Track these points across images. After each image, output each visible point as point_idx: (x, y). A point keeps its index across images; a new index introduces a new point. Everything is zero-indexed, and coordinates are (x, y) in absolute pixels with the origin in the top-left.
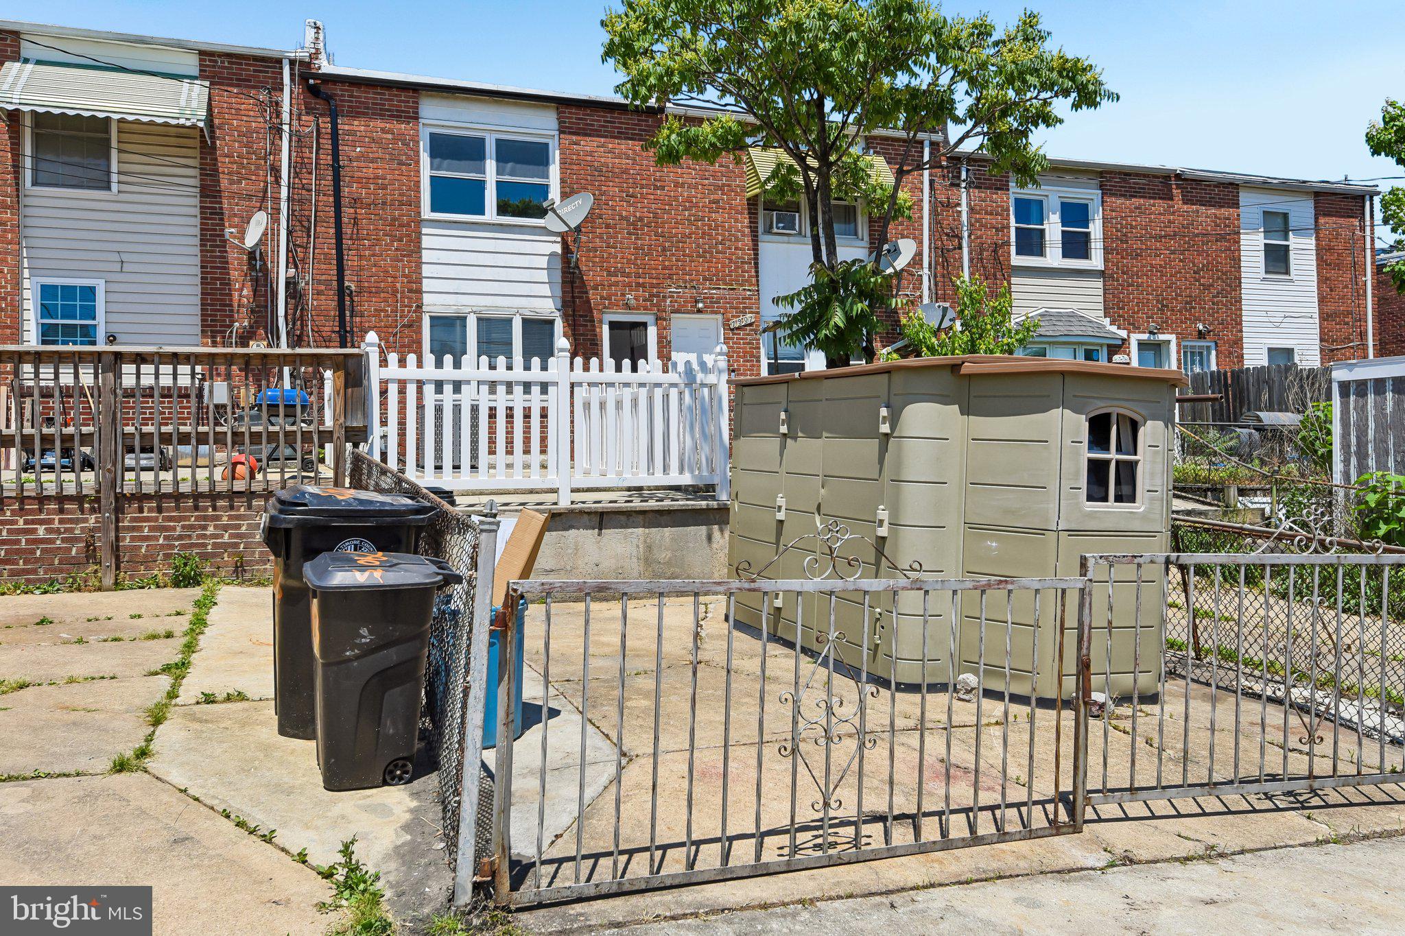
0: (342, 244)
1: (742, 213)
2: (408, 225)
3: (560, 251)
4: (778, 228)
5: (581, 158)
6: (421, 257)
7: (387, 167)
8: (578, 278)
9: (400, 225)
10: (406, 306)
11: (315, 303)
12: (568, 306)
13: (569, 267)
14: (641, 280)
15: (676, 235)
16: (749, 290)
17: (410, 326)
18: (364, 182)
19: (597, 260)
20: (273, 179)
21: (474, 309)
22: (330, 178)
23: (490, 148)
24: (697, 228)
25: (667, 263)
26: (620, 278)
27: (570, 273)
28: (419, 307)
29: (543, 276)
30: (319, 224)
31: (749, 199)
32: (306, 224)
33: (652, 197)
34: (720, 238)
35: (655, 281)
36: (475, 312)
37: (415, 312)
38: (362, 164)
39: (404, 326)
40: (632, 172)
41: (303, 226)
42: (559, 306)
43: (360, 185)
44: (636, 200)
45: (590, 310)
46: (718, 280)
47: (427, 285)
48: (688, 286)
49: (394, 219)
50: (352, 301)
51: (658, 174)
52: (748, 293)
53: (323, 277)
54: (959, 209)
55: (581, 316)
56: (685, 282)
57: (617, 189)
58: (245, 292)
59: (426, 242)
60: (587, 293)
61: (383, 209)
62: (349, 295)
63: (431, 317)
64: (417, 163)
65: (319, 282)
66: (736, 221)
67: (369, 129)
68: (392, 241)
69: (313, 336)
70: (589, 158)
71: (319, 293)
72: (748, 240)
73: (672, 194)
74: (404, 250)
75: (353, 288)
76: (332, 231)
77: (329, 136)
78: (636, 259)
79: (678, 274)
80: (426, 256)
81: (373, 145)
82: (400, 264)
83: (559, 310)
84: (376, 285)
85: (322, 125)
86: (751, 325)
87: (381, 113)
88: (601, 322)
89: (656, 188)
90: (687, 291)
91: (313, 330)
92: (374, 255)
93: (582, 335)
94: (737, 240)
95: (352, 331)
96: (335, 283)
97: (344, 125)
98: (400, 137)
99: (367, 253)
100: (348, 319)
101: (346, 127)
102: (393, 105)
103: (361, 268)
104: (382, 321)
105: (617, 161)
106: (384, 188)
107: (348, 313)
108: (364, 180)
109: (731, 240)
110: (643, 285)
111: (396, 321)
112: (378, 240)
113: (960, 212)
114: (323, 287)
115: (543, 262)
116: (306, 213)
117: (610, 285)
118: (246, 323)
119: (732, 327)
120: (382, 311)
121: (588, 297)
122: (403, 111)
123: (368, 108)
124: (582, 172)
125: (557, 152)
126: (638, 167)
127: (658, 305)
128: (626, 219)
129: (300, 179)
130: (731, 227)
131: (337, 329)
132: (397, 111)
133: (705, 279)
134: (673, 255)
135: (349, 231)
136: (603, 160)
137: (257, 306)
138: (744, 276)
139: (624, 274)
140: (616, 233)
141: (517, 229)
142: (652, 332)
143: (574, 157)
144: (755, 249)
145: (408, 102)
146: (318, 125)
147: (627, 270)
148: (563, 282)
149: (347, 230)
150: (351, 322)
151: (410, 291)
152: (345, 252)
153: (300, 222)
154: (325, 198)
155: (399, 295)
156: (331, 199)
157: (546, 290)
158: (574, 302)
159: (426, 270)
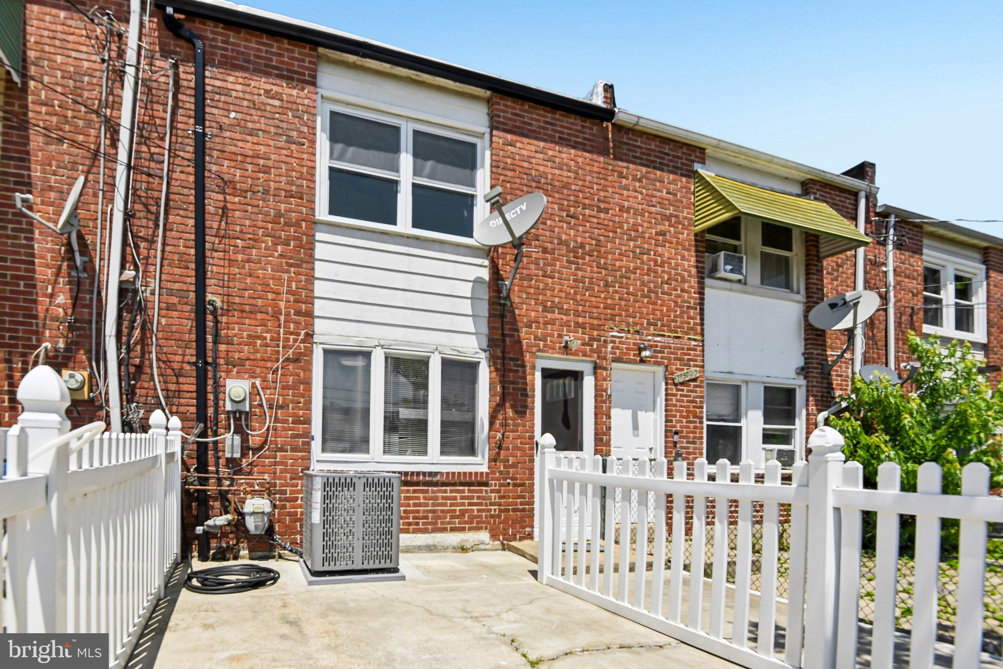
0: (204, 242)
1: (689, 250)
2: (297, 224)
3: (487, 278)
4: (725, 271)
5: (516, 162)
6: (313, 269)
7: (272, 143)
8: (509, 311)
9: (287, 224)
10: (292, 333)
11: (163, 321)
12: (496, 346)
13: (500, 297)
14: (581, 320)
15: (620, 267)
16: (695, 340)
17: (296, 360)
18: (240, 159)
19: (532, 291)
20: (108, 142)
21: (382, 342)
22: (191, 149)
23: (406, 140)
24: (642, 263)
25: (609, 301)
26: (556, 315)
27: (501, 304)
28: (310, 336)
29: (466, 307)
30: (172, 211)
31: (696, 235)
32: (153, 209)
33: (595, 220)
34: (666, 277)
35: (595, 322)
36: (382, 347)
37: (303, 341)
38: (238, 136)
39: (287, 360)
40: (573, 187)
41: (149, 211)
42: (485, 346)
43: (233, 164)
44: (577, 222)
45: (521, 353)
46: (663, 325)
47: (319, 307)
48: (632, 330)
49: (279, 215)
50: (217, 322)
51: (602, 194)
52: (693, 343)
53: (177, 286)
54: (884, 269)
55: (511, 359)
56: (628, 325)
57: (556, 207)
58: (61, 299)
59: (320, 251)
60: (518, 331)
61: (264, 200)
62: (212, 313)
63: (326, 351)
64: (313, 142)
65: (171, 292)
66: (683, 258)
67: (248, 89)
68: (275, 244)
69: (159, 367)
70: (526, 165)
71: (170, 307)
72: (694, 281)
73: (617, 219)
74: (291, 258)
75: (219, 304)
76: (192, 222)
77: (193, 92)
78: (576, 293)
79: (620, 315)
80: (320, 270)
81: (253, 112)
82: (285, 276)
83: (485, 351)
84: (251, 301)
85: (182, 76)
86: (694, 380)
87: (265, 70)
88: (533, 367)
89: (600, 210)
90: (630, 336)
91: (158, 359)
92: (249, 261)
93: (513, 383)
94: (684, 280)
95: (215, 365)
96: (192, 295)
97: (214, 78)
98: (290, 106)
99: (240, 257)
100: (210, 345)
101: (218, 83)
102: (283, 63)
103: (232, 277)
104: (257, 351)
105: (557, 172)
106: (266, 170)
107: (209, 338)
108: (239, 158)
109: (676, 280)
110: (582, 326)
111: (278, 352)
112: (255, 240)
113: (886, 272)
114: (175, 300)
115: (466, 289)
116: (156, 194)
117: (546, 323)
118: (61, 345)
119: (676, 381)
120: (258, 337)
121: (519, 336)
122: (296, 72)
123: (248, 61)
124: (517, 180)
125: (488, 153)
126: (580, 183)
127: (597, 351)
128: (566, 243)
129: (148, 147)
130: (677, 265)
131: (194, 359)
132: (288, 70)
133: (649, 324)
134: (616, 292)
135: (215, 225)
136: (541, 169)
137: (76, 321)
138: (689, 323)
139: (562, 311)
140: (554, 259)
141: (436, 246)
142: (589, 383)
143: (509, 161)
144: (701, 293)
145: (303, 61)
146: (176, 76)
147: (565, 306)
148: (491, 316)
149: (212, 223)
150: (216, 351)
151: (298, 313)
152: (208, 253)
153: (146, 205)
154: (183, 177)
155: (282, 318)
156: (192, 178)
157: (468, 324)
158: (504, 341)
159: (320, 288)
